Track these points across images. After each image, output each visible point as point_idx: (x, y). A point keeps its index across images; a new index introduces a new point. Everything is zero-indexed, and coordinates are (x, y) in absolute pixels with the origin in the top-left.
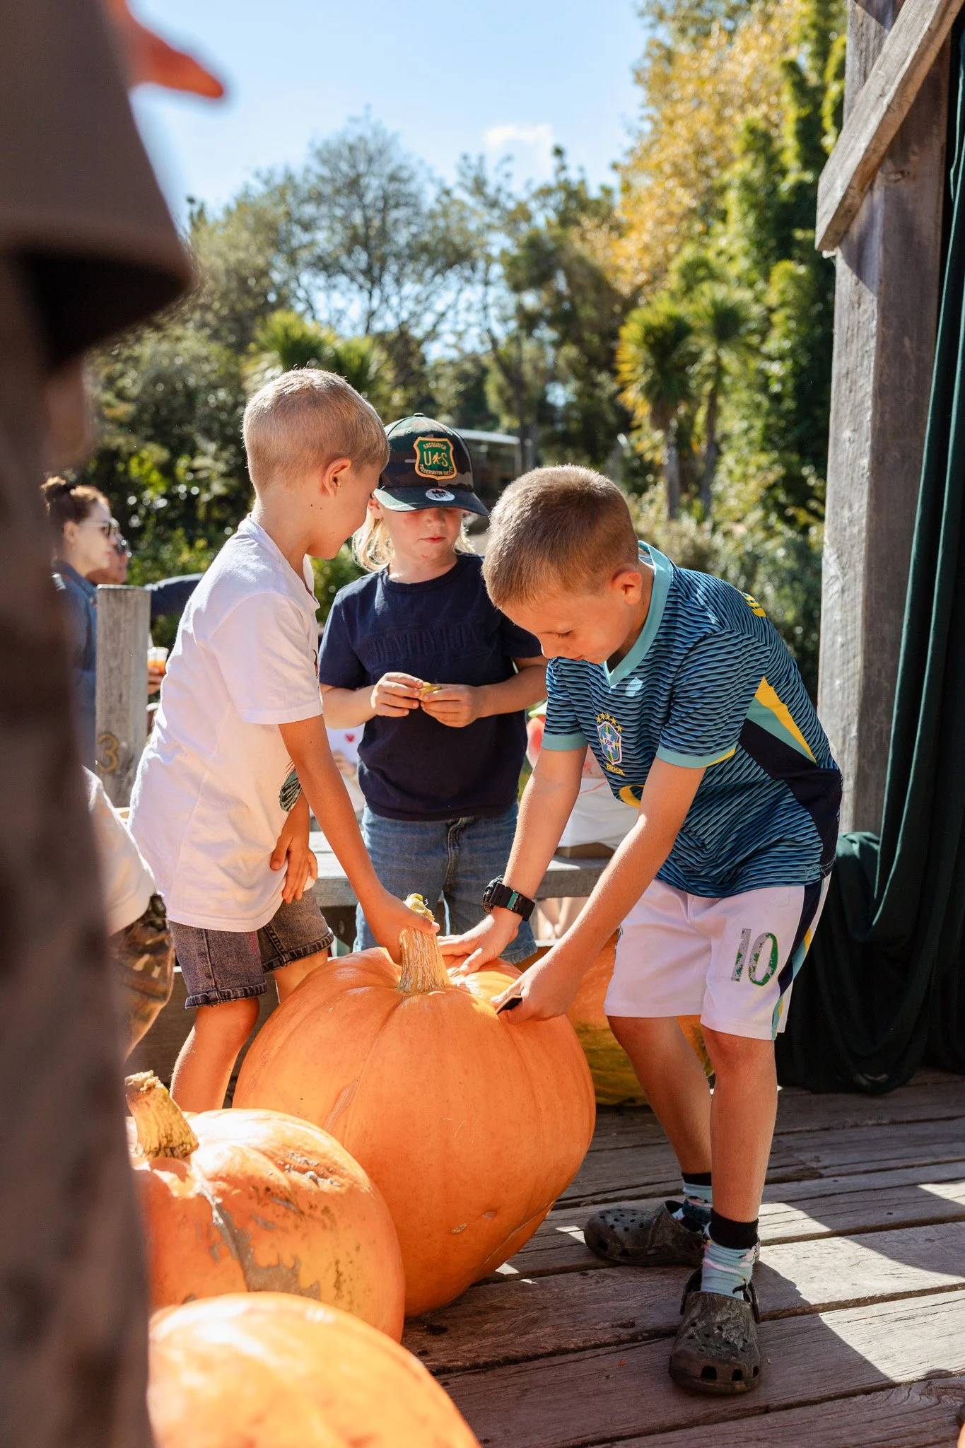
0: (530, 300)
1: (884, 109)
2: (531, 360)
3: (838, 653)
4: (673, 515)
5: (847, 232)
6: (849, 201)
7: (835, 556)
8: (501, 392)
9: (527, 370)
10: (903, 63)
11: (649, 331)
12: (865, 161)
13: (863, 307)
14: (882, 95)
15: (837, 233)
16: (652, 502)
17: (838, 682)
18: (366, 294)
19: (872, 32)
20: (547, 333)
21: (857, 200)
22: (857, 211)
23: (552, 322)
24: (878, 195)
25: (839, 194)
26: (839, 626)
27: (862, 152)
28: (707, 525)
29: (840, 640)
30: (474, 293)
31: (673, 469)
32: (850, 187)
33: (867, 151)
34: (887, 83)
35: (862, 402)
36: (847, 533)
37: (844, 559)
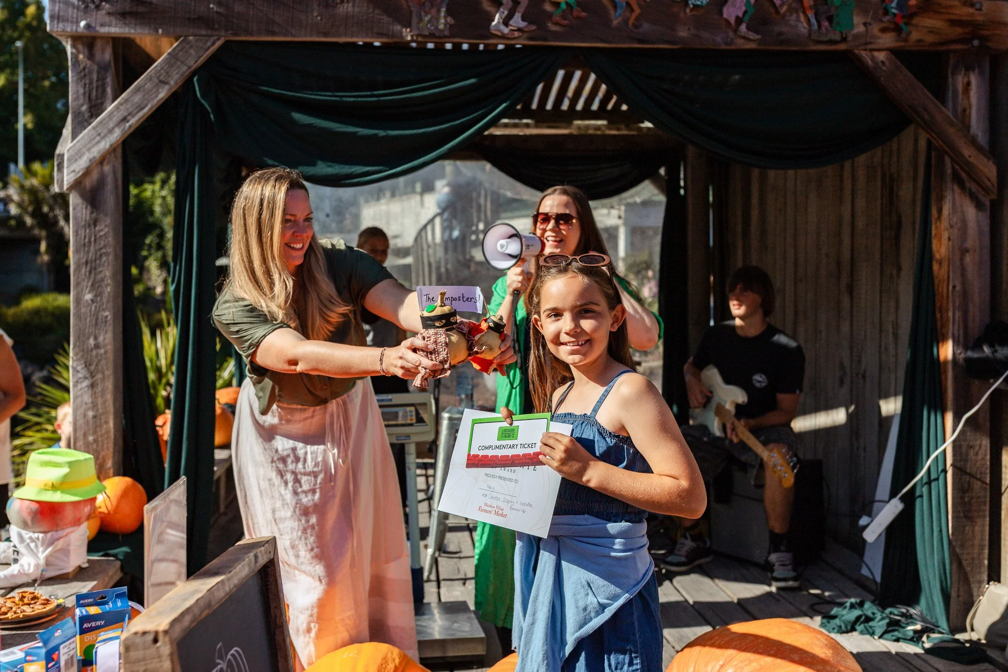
3: (91, 421)
6: (90, 169)
7: (83, 366)
13: (97, 228)
17: (91, 438)
22: (90, 173)
24: (107, 168)
26: (90, 405)
29: (91, 414)
32: (95, 161)
34: (129, 115)
35: (102, 280)
36: (94, 353)
37: (92, 368)
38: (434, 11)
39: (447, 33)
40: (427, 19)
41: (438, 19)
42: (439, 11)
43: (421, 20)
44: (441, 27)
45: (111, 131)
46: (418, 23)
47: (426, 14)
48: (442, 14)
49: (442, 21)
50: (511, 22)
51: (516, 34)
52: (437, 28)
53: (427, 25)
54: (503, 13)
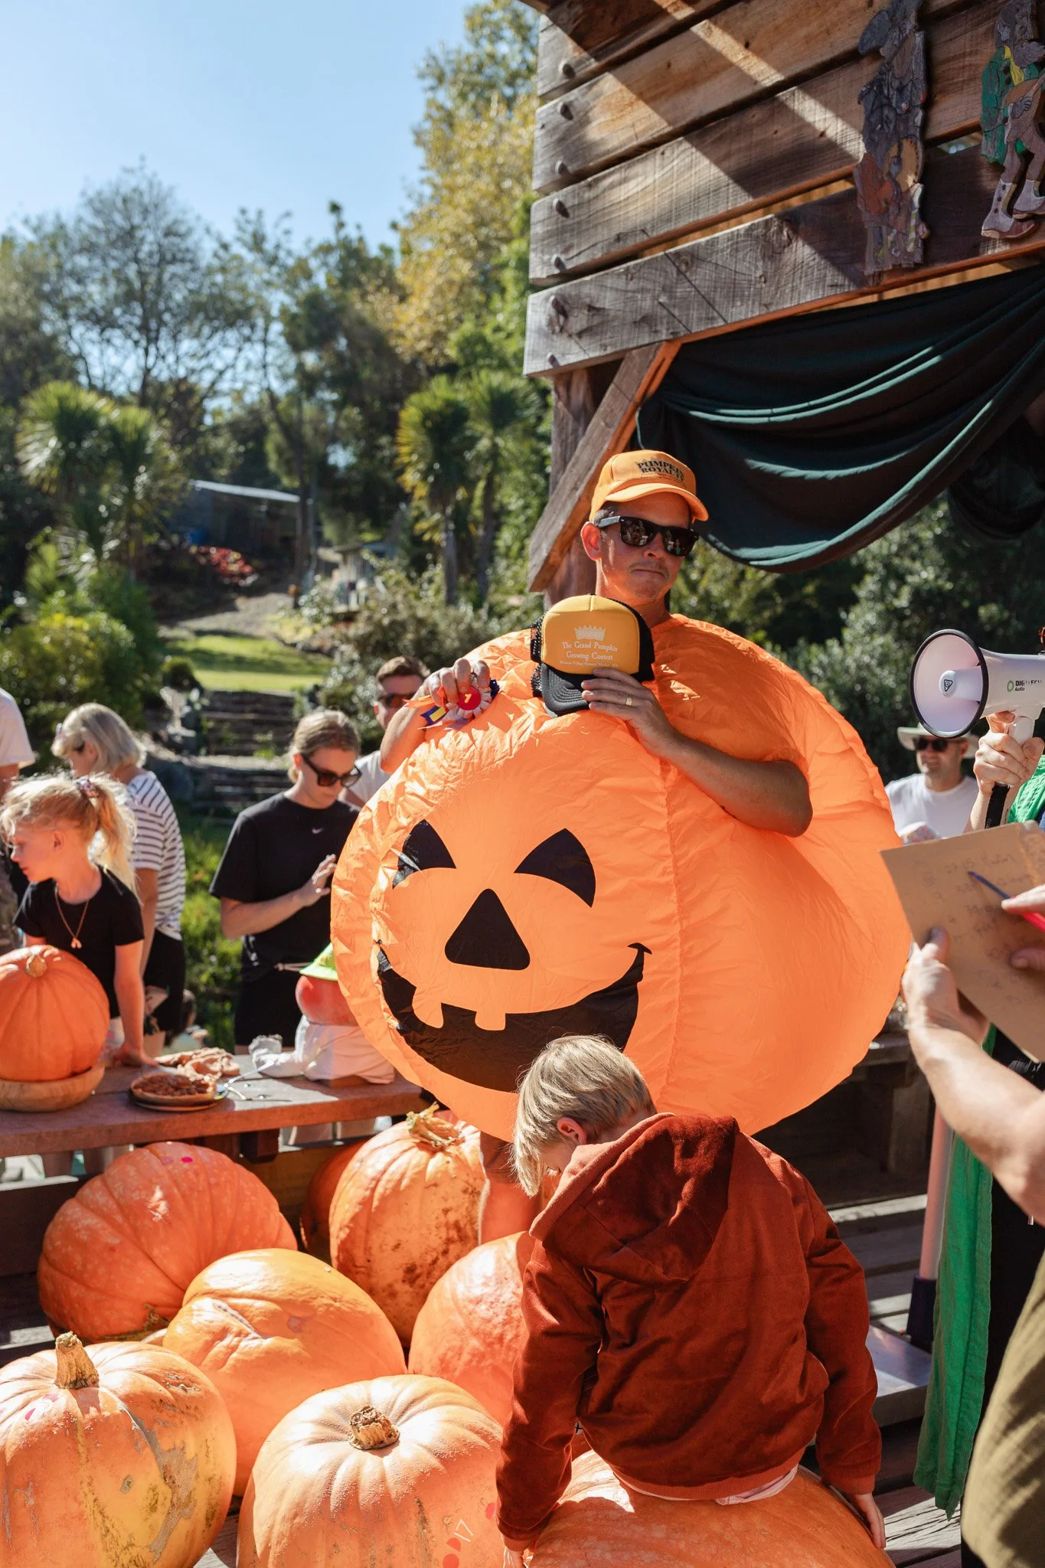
0: (310, 359)
1: (576, 500)
2: (311, 421)
4: (451, 601)
5: (551, 579)
6: (551, 560)
8: (280, 451)
9: (308, 431)
10: (590, 469)
11: (427, 415)
12: (563, 534)
14: (575, 488)
15: (544, 581)
16: (431, 581)
18: (141, 351)
19: (570, 427)
20: (329, 395)
21: (559, 559)
22: (559, 566)
23: (332, 384)
24: (573, 558)
25: (544, 554)
27: (560, 528)
28: (483, 612)
30: (254, 352)
31: (452, 552)
32: (552, 550)
33: (564, 527)
34: (579, 479)
38: (902, 219)
39: (918, 258)
40: (890, 238)
41: (906, 235)
42: (908, 220)
43: (881, 243)
44: (910, 248)
45: (564, 505)
46: (877, 250)
47: (890, 227)
48: (913, 222)
49: (913, 235)
50: (1019, 205)
51: (1026, 228)
52: (905, 252)
53: (890, 250)
54: (1004, 187)
